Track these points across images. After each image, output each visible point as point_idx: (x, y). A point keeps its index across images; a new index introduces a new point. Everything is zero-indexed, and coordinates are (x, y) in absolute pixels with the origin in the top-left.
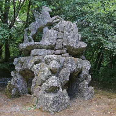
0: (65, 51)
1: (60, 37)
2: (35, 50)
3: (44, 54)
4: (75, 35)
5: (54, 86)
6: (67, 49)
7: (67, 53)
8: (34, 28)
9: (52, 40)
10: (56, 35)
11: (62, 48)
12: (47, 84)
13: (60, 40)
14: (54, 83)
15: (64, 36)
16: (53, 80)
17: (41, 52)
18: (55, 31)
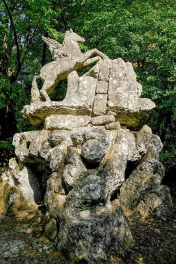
0: (112, 118)
1: (102, 90)
2: (52, 116)
3: (70, 125)
4: (130, 86)
5: (95, 197)
6: (115, 114)
7: (116, 121)
8: (49, 73)
9: (87, 95)
10: (94, 86)
11: (107, 111)
12: (78, 194)
13: (101, 96)
14: (93, 191)
15: (110, 87)
16: (91, 185)
17: (65, 120)
18: (92, 79)
